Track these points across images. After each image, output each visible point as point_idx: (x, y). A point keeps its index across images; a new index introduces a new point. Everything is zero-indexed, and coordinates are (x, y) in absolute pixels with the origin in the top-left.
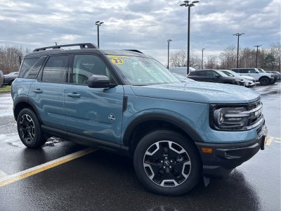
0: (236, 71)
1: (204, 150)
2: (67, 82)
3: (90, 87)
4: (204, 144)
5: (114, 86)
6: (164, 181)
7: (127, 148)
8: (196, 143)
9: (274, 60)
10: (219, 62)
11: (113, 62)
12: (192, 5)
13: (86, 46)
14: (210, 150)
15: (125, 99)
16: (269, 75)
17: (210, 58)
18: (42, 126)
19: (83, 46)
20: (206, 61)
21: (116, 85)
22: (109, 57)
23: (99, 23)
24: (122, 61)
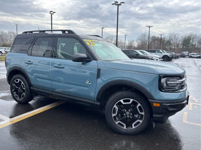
0: (148, 51)
1: (155, 104)
2: (52, 57)
3: (73, 61)
4: (155, 101)
5: (90, 61)
6: (133, 125)
7: (99, 104)
8: (149, 100)
9: (170, 44)
10: (136, 44)
11: (88, 44)
12: (120, 5)
13: (67, 32)
14: (158, 105)
15: (99, 70)
16: (168, 54)
17: (130, 41)
18: (31, 88)
19: (64, 31)
20: (127, 43)
21: (91, 61)
22: (85, 40)
23: (52, 13)
24: (94, 43)
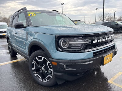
4: (53, 60)
6: (46, 78)
8: (49, 59)
11: (29, 15)
14: (56, 64)
18: (12, 47)
23: (62, 4)
24: (35, 15)
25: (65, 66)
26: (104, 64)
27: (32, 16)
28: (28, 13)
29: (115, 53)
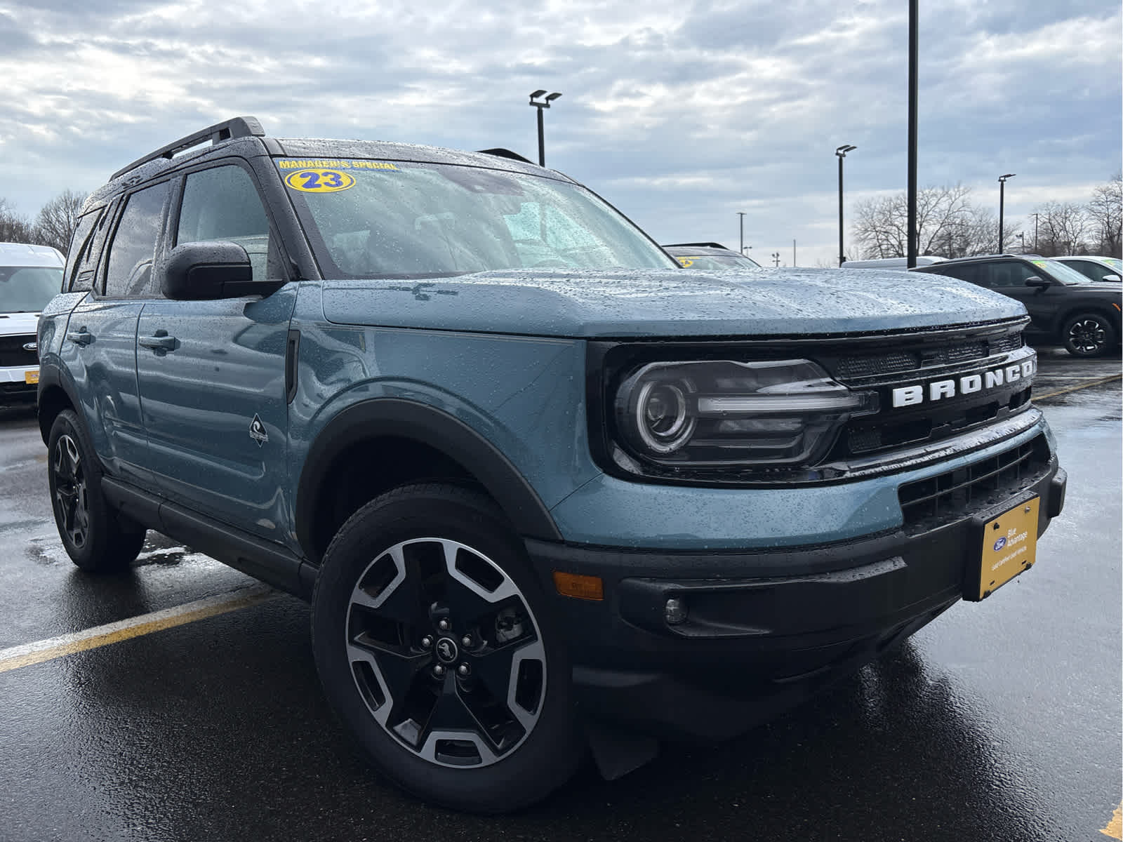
4: (567, 554)
5: (274, 291)
6: (436, 736)
8: (529, 546)
14: (591, 586)
17: (1044, 218)
23: (542, 99)
24: (345, 180)
25: (672, 605)
26: (984, 586)
27: (324, 189)
28: (282, 164)
29: (1052, 501)
